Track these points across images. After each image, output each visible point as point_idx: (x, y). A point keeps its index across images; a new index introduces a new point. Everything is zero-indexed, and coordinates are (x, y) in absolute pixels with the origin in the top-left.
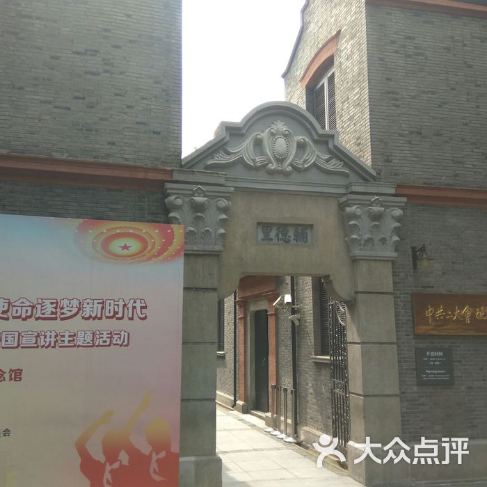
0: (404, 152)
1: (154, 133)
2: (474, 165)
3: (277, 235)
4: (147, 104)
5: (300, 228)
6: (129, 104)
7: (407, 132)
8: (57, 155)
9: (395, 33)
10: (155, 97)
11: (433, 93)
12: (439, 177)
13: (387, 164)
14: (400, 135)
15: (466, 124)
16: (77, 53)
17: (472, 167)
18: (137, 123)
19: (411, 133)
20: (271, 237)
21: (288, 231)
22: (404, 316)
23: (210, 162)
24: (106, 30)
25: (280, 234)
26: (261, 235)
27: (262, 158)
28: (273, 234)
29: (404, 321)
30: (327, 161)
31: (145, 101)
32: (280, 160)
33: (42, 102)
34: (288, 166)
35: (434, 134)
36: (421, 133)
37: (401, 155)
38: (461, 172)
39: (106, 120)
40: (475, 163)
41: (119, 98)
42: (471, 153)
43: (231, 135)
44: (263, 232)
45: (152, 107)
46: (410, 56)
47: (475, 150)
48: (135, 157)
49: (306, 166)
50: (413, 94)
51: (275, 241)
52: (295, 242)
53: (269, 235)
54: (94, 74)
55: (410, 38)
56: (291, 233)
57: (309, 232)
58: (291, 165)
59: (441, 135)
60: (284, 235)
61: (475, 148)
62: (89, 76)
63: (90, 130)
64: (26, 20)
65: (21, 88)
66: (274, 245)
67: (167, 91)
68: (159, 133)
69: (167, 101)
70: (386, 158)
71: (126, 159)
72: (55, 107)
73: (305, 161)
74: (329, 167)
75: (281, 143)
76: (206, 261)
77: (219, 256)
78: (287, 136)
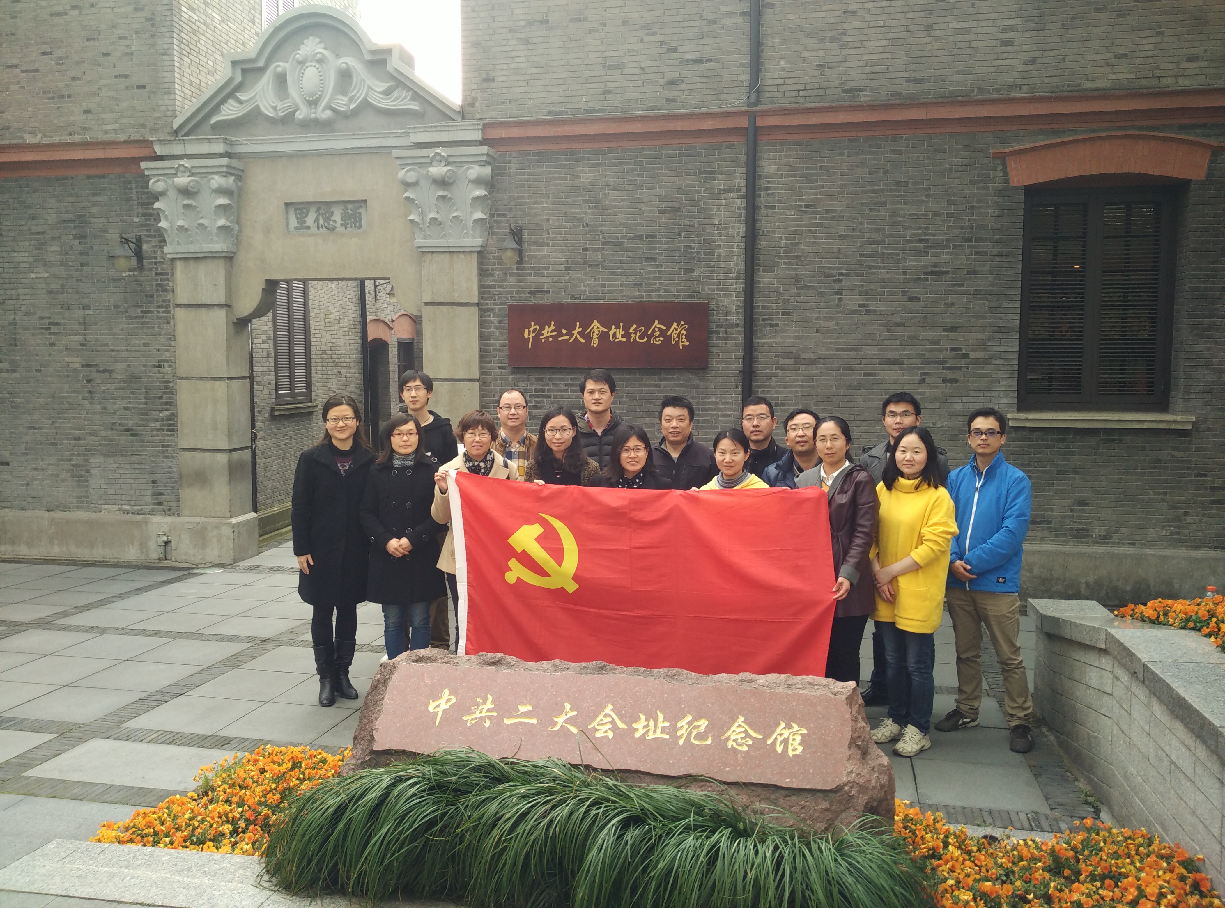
0: (517, 60)
1: (139, 87)
2: (643, 69)
3: (316, 220)
4: (127, 46)
5: (350, 206)
6: (104, 50)
7: (523, 23)
8: (30, 139)
10: (137, 33)
12: (576, 99)
13: (485, 85)
14: (511, 30)
17: (638, 71)
18: (116, 77)
19: (530, 23)
20: (307, 224)
21: (332, 213)
22: (497, 339)
23: (215, 119)
25: (321, 218)
26: (293, 222)
27: (288, 103)
28: (310, 220)
29: (497, 347)
30: (387, 93)
31: (124, 42)
32: (313, 103)
33: (7, 68)
34: (324, 110)
35: (573, 20)
36: (547, 22)
37: (512, 66)
38: (617, 84)
39: (79, 79)
40: (643, 65)
41: (91, 43)
42: (641, 46)
43: (244, 71)
44: (297, 218)
45: (134, 48)
47: (646, 39)
48: (116, 126)
49: (352, 106)
51: (314, 229)
52: (342, 229)
53: (305, 222)
54: (59, 14)
56: (337, 216)
57: (361, 211)
58: (328, 107)
59: (585, 19)
60: (327, 219)
61: (648, 35)
62: (56, 20)
63: (62, 97)
66: (313, 235)
67: (152, 19)
68: (144, 87)
69: (153, 36)
70: (484, 75)
71: (106, 132)
72: (24, 71)
73: (351, 100)
74: (387, 104)
75: (311, 73)
76: (210, 265)
77: (229, 258)
78: (321, 61)
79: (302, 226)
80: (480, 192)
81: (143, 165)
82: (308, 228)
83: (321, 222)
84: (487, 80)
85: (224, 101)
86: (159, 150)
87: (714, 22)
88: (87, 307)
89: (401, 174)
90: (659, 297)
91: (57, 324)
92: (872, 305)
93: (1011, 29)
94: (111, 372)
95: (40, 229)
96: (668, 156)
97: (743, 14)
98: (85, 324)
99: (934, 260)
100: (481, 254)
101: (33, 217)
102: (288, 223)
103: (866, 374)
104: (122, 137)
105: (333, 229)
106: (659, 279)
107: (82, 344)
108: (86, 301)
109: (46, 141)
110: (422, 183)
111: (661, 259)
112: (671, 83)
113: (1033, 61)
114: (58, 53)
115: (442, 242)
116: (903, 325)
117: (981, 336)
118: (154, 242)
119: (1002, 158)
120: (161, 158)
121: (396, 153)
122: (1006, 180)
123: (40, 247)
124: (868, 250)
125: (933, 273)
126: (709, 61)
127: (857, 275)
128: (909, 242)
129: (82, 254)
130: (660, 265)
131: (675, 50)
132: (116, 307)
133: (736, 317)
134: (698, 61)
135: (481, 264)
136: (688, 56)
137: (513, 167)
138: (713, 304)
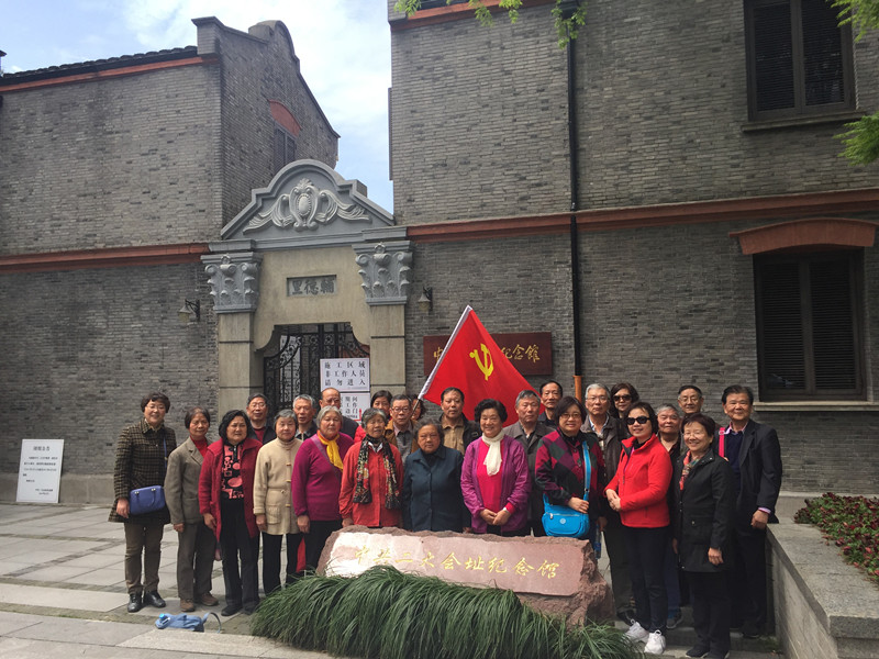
1: (200, 211)
3: (306, 288)
4: (194, 187)
6: (181, 190)
8: (134, 244)
9: (422, 58)
10: (200, 179)
11: (463, 116)
12: (464, 210)
13: (409, 204)
15: (499, 144)
16: (143, 155)
17: (502, 192)
18: (187, 205)
22: (417, 358)
23: (246, 229)
24: (162, 130)
26: (292, 290)
28: (302, 288)
29: (417, 363)
30: (349, 210)
31: (192, 185)
33: (122, 201)
35: (461, 163)
36: (446, 165)
39: (165, 207)
40: (506, 188)
41: (173, 186)
43: (263, 200)
44: (295, 288)
45: (198, 188)
46: (438, 79)
47: (506, 173)
48: (186, 235)
50: (439, 123)
51: (305, 294)
53: (299, 289)
54: (154, 170)
55: (438, 58)
56: (319, 285)
58: (314, 220)
59: (468, 163)
60: (313, 287)
62: (153, 173)
63: (155, 218)
64: (109, 136)
65: (109, 193)
67: (209, 171)
68: (203, 211)
69: (209, 181)
70: (408, 197)
71: (180, 238)
72: (131, 203)
73: (327, 215)
74: (350, 217)
75: (303, 201)
76: (241, 317)
77: (253, 313)
78: (310, 193)
79: (297, 292)
80: (406, 268)
81: (202, 257)
82: (301, 293)
83: (309, 289)
84: (409, 201)
85: (251, 218)
86: (211, 248)
87: (548, 161)
88: (166, 345)
89: (357, 259)
90: (519, 330)
91: (146, 356)
92: (657, 333)
93: (737, 157)
94: (178, 385)
95: (138, 297)
96: (522, 243)
97: (566, 156)
98: (163, 355)
99: (696, 303)
100: (407, 306)
101: (134, 290)
102: (288, 290)
103: (656, 377)
104: (190, 241)
105: (316, 293)
106: (519, 318)
107: (161, 368)
108: (164, 341)
109: (143, 244)
110: (370, 263)
111: (521, 306)
112: (523, 199)
113: (753, 176)
114: (153, 193)
115: (383, 299)
116: (679, 345)
117: (731, 351)
118: (207, 304)
119: (737, 237)
120: (213, 253)
121: (354, 246)
122: (741, 251)
123: (138, 308)
124: (652, 297)
125: (695, 311)
126: (546, 184)
127: (646, 313)
128: (678, 292)
129: (163, 312)
130: (520, 309)
131: (524, 178)
132: (182, 344)
133: (570, 341)
134: (539, 185)
135: (406, 312)
136: (533, 182)
137: (426, 253)
138: (554, 334)
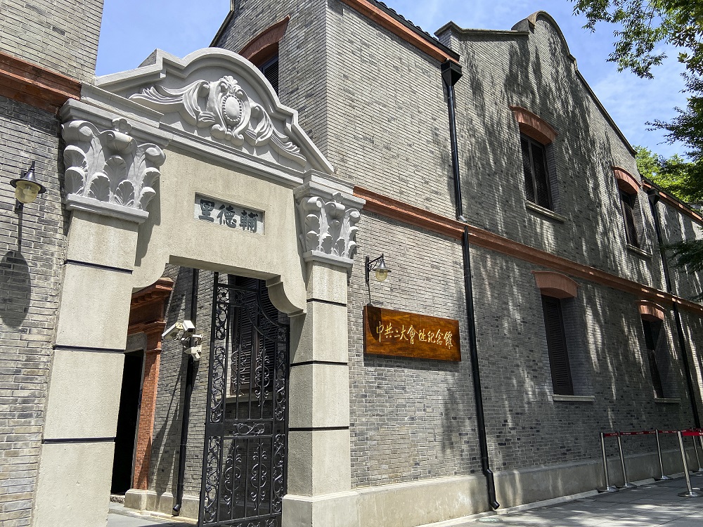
0: (358, 156)
2: (416, 187)
3: (220, 216)
5: (248, 213)
7: (361, 137)
9: (352, 34)
11: (385, 106)
12: (387, 191)
14: (356, 138)
19: (365, 139)
20: (211, 216)
21: (234, 214)
23: (135, 96)
25: (224, 215)
26: (199, 212)
27: (209, 114)
28: (214, 214)
32: (231, 124)
34: (239, 133)
37: (356, 158)
38: (405, 191)
42: (414, 174)
46: (365, 62)
49: (260, 140)
50: (367, 100)
51: (217, 221)
52: (241, 228)
55: (365, 44)
56: (237, 217)
57: (258, 220)
58: (242, 132)
60: (229, 218)
61: (417, 170)
66: (215, 227)
73: (259, 134)
75: (232, 102)
79: (206, 217)
82: (212, 220)
83: (224, 218)
85: (147, 86)
86: (85, 96)
102: (193, 211)
105: (234, 226)
110: (322, 211)
112: (427, 199)
119: (534, 274)
